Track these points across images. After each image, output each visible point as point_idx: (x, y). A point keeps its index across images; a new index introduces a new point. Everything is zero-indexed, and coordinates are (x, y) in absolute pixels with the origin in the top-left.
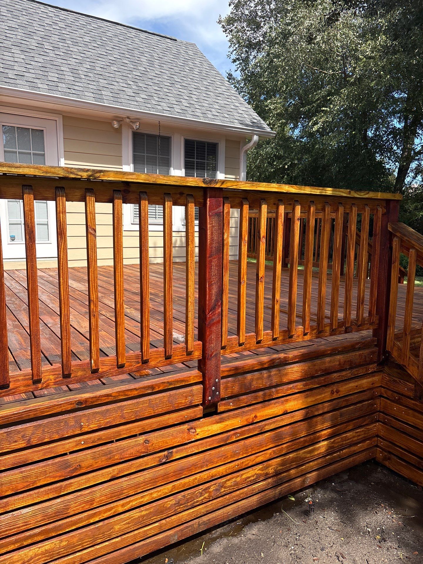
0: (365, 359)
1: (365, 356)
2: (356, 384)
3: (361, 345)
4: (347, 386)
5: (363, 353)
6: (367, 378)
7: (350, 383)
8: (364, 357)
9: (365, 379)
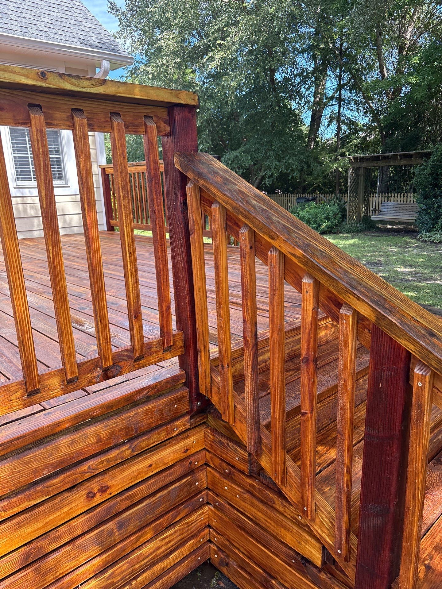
0: (162, 414)
1: (160, 410)
2: (148, 462)
3: (149, 392)
4: (126, 474)
5: (154, 407)
6: (170, 447)
7: (132, 465)
8: (156, 413)
9: (167, 448)
